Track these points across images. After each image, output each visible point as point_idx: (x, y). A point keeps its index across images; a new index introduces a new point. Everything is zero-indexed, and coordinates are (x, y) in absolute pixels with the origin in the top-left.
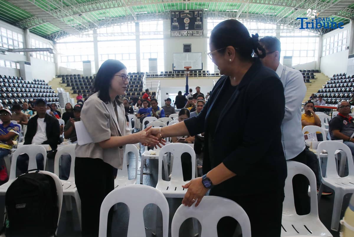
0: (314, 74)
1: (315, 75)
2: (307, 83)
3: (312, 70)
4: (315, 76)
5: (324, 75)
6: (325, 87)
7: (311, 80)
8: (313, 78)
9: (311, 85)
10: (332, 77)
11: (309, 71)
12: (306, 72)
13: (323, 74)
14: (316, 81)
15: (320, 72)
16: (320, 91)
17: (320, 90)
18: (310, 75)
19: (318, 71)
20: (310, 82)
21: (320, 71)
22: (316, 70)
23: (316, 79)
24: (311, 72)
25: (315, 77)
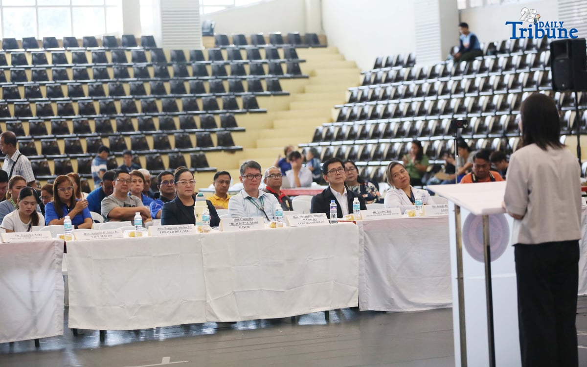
0: (302, 53)
1: (304, 61)
2: (272, 98)
3: (290, 35)
4: (302, 66)
5: (344, 59)
6: (341, 118)
7: (286, 85)
8: (295, 72)
9: (288, 109)
10: (368, 67)
11: (278, 40)
12: (267, 45)
13: (337, 52)
14: (307, 88)
15: (325, 46)
16: (321, 135)
17: (320, 128)
18: (282, 59)
19: (314, 41)
20: (284, 91)
21: (325, 38)
22: (308, 35)
23: (307, 77)
24: (284, 45)
25: (304, 68)
